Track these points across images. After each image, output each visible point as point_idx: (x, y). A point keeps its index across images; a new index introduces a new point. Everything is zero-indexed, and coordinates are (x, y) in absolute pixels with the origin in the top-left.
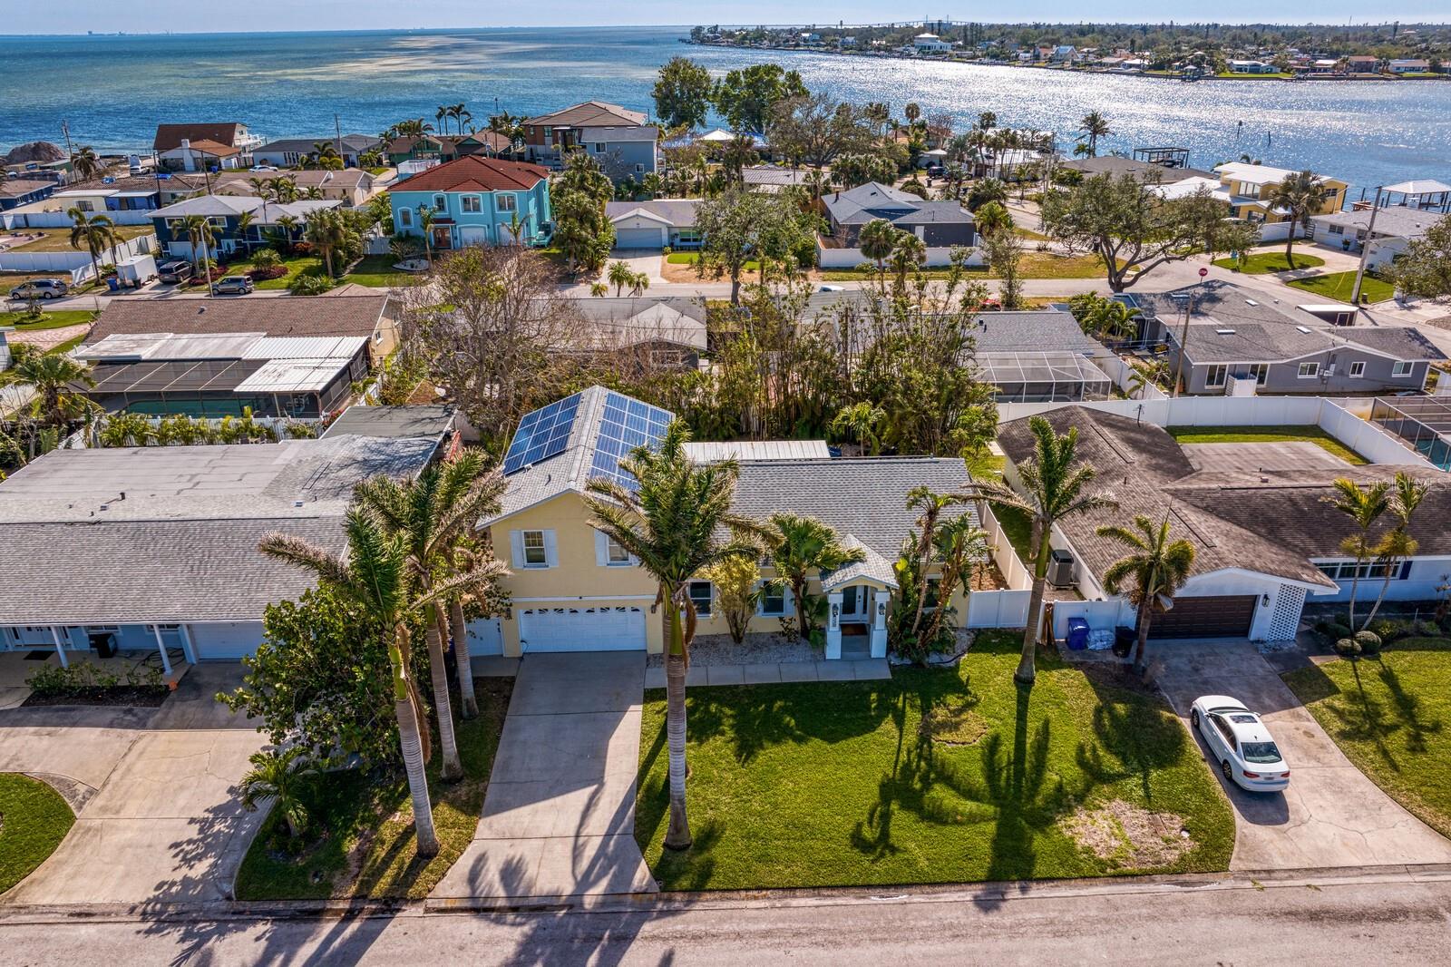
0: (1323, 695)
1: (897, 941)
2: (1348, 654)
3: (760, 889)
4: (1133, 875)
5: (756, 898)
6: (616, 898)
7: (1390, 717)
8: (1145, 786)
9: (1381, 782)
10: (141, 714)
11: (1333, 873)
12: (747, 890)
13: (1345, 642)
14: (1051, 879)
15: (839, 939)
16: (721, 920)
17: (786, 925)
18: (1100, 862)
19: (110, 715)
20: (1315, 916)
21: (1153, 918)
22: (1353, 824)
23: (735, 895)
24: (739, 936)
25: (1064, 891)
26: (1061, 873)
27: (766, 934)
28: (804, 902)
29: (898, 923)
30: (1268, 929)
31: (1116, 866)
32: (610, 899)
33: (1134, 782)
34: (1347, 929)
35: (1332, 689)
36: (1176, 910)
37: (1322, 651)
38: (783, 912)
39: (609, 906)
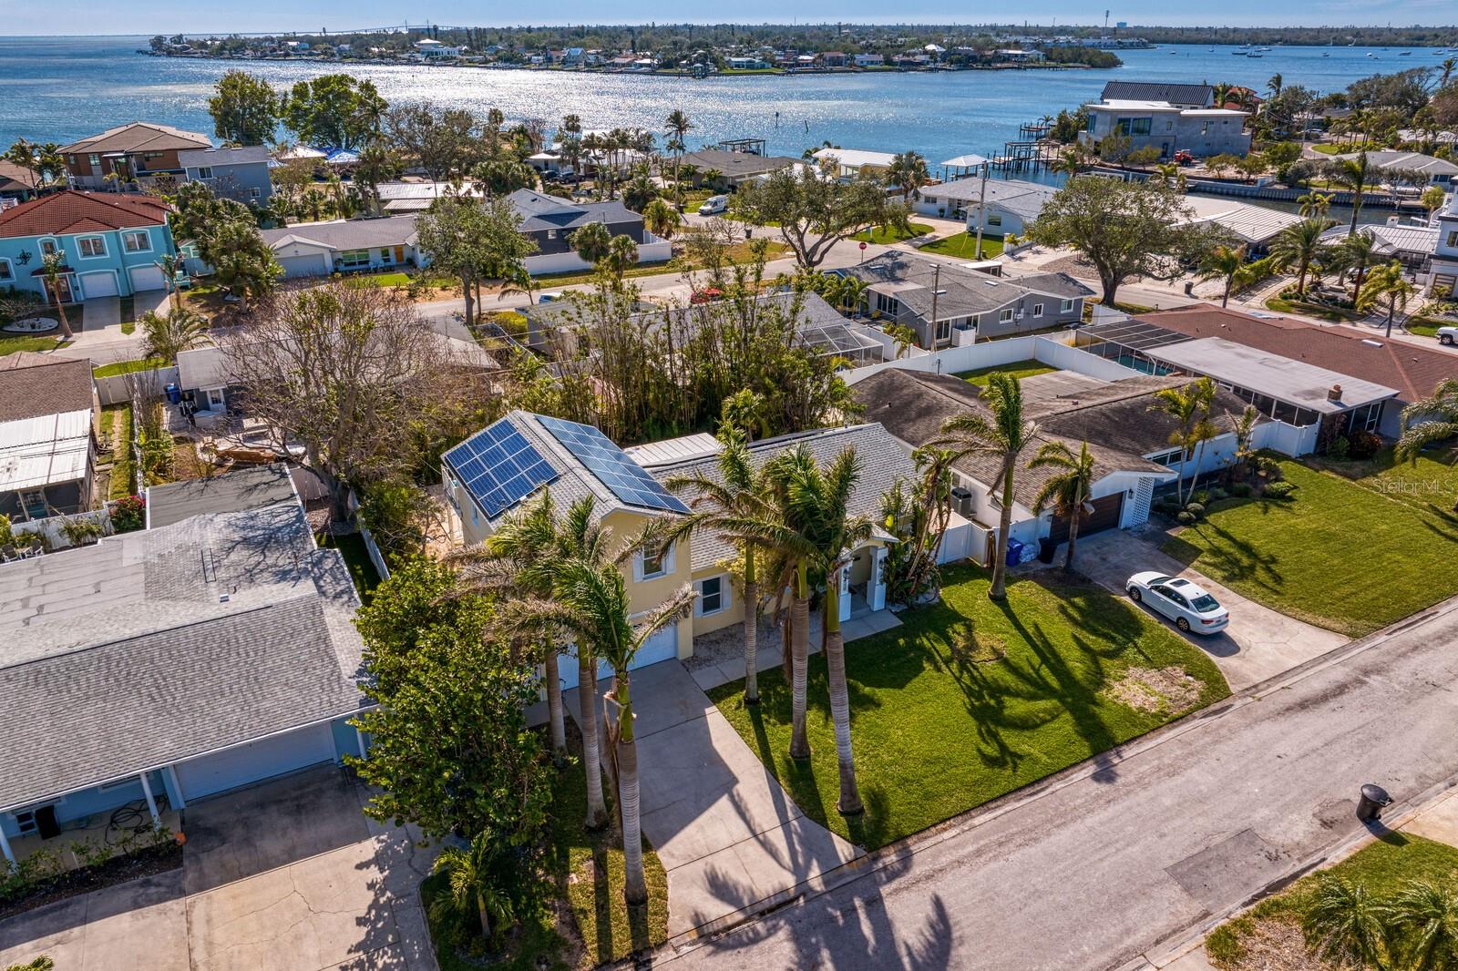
0: (1197, 556)
1: (1073, 820)
2: (1187, 523)
3: (943, 821)
4: (1182, 717)
5: (945, 830)
6: (836, 873)
7: (1245, 561)
8: (1140, 652)
9: (1270, 606)
10: (167, 881)
11: (1289, 675)
12: (934, 825)
13: (1184, 514)
14: (1134, 739)
15: (1033, 835)
16: (935, 857)
17: (986, 841)
18: (1154, 716)
19: (127, 896)
20: (1304, 705)
21: (1216, 742)
22: (1277, 639)
23: (927, 833)
24: (960, 863)
25: (1147, 744)
26: (1137, 732)
27: (979, 853)
28: (981, 819)
29: (1062, 809)
30: (1284, 724)
31: (1166, 715)
32: (831, 875)
33: (1130, 652)
34: (1325, 708)
35: (1197, 552)
36: (1224, 731)
37: (1172, 526)
38: (973, 832)
39: (835, 881)
